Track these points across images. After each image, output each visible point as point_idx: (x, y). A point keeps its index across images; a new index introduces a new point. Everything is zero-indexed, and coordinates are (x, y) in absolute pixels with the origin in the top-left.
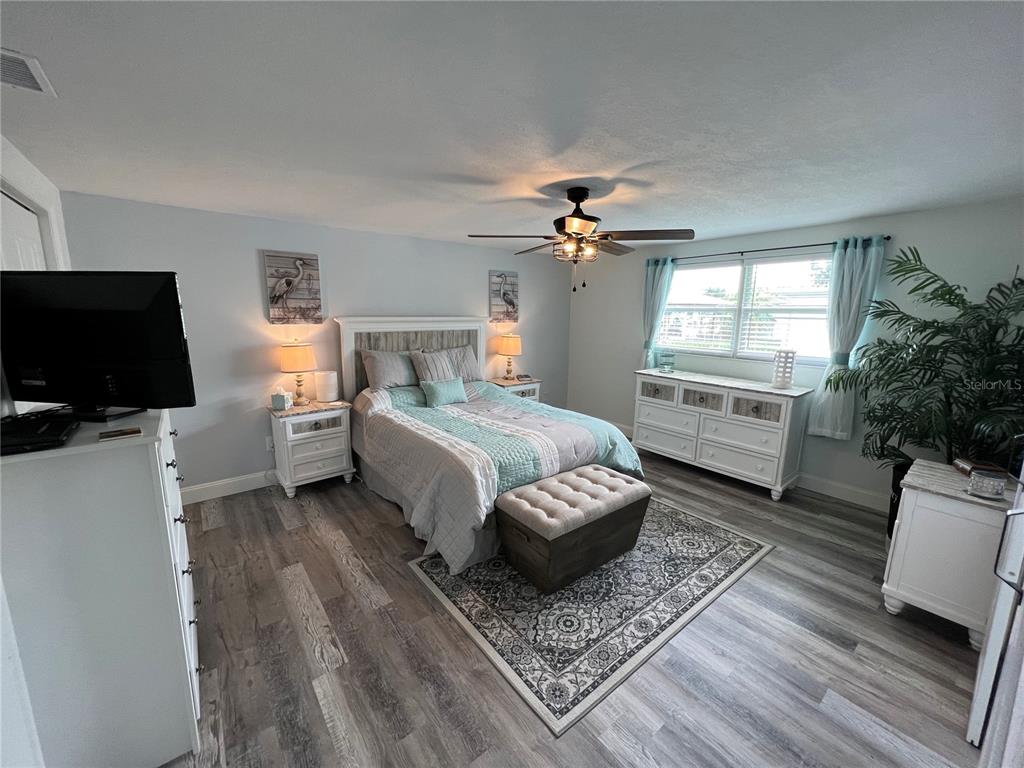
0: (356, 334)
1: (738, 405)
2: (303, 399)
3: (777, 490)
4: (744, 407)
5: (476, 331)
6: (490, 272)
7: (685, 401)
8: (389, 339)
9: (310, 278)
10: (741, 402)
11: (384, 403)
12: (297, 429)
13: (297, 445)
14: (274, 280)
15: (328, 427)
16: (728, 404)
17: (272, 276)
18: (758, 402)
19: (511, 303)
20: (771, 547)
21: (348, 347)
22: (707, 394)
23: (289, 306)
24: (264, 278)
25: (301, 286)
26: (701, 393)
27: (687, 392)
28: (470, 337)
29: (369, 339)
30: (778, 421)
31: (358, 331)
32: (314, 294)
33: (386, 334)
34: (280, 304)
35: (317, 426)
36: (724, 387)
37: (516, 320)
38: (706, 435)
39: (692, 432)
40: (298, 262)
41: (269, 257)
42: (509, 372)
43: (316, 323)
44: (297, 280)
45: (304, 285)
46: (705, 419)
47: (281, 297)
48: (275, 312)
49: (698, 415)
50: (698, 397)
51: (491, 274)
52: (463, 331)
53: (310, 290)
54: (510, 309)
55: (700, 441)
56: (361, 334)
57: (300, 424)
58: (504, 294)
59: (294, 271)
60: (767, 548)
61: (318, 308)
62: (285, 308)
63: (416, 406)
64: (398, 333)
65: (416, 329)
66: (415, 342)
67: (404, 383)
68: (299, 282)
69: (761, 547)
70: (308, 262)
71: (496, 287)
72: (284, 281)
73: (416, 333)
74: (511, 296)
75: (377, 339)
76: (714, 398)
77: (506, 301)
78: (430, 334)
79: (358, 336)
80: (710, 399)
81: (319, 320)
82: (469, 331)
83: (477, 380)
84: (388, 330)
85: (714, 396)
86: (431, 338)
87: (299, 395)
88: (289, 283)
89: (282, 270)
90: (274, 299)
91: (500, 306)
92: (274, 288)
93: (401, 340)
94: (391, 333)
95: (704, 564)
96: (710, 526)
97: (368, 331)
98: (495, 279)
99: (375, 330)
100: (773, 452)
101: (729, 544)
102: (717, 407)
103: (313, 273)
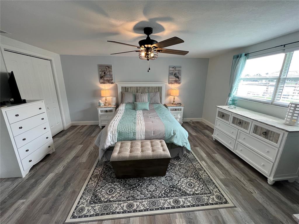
0: (122, 87)
1: (256, 129)
2: (107, 104)
3: (271, 179)
4: (259, 131)
5: (162, 87)
6: (169, 66)
7: (233, 122)
8: (132, 89)
9: (110, 71)
10: (258, 128)
11: (123, 107)
12: (102, 111)
13: (101, 116)
14: (101, 72)
15: (109, 112)
16: (251, 127)
17: (101, 71)
18: (267, 130)
19: (178, 77)
20: (233, 205)
21: (120, 90)
22: (243, 121)
23: (105, 79)
24: (99, 72)
25: (108, 74)
26: (240, 120)
27: (234, 118)
28: (159, 89)
29: (126, 89)
30: (277, 143)
31: (122, 86)
32: (111, 76)
33: (130, 87)
34: (102, 79)
35: (106, 111)
36: (250, 119)
37: (179, 83)
38: (240, 140)
39: (234, 137)
40: (107, 67)
41: (100, 66)
42: (174, 102)
43: (111, 84)
44: (107, 72)
45: (108, 73)
46: (240, 132)
47: (103, 77)
48: (102, 81)
49: (237, 130)
50: (239, 121)
51: (170, 67)
52: (157, 87)
53: (110, 75)
54: (177, 79)
55: (237, 142)
56: (123, 87)
57: (102, 110)
58: (175, 74)
59: (106, 70)
60: (230, 204)
61: (112, 80)
62: (104, 80)
63: (132, 109)
64: (134, 87)
65: (140, 86)
66: (140, 90)
67: (131, 102)
68: (107, 73)
69: (226, 202)
70: (109, 67)
71: (171, 72)
72: (103, 72)
73: (140, 87)
74: (178, 75)
75: (128, 89)
76: (245, 123)
77: (175, 77)
78: (145, 88)
79: (122, 88)
80: (244, 124)
81: (112, 83)
82: (159, 87)
83: (158, 104)
84: (131, 86)
85: (246, 122)
86: (145, 89)
87: (106, 103)
88: (105, 73)
89: (103, 70)
90: (101, 77)
91: (174, 78)
92: (101, 75)
93: (135, 89)
94: (132, 87)
95: (184, 196)
96: (210, 181)
97: (125, 86)
98: (171, 69)
99: (127, 86)
100: (271, 159)
101: (210, 193)
102: (246, 128)
103: (111, 70)
